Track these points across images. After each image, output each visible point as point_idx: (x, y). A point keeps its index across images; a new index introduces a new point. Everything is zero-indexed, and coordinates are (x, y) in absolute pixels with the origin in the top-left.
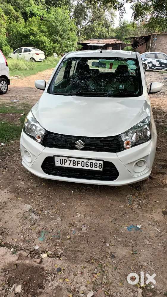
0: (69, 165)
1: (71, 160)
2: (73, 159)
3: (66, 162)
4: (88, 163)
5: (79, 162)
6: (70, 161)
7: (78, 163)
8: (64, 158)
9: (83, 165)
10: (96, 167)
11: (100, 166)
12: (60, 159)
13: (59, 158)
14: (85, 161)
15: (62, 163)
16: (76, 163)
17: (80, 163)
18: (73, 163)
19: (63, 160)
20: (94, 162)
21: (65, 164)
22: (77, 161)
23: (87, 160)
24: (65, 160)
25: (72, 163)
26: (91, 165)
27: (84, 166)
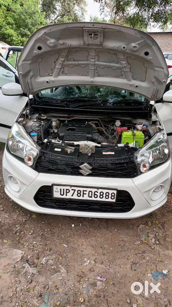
0: (72, 196)
1: (75, 190)
2: (77, 189)
3: (68, 193)
4: (97, 192)
5: (85, 192)
6: (73, 191)
7: (83, 194)
8: (65, 188)
9: (90, 195)
10: (107, 197)
11: (112, 196)
12: (61, 189)
13: (59, 187)
14: (93, 190)
15: (62, 194)
16: (82, 194)
17: (87, 193)
18: (78, 193)
19: (64, 189)
20: (105, 191)
21: (66, 195)
22: (83, 191)
23: (96, 190)
24: (67, 190)
25: (76, 193)
26: (101, 195)
27: (91, 197)
